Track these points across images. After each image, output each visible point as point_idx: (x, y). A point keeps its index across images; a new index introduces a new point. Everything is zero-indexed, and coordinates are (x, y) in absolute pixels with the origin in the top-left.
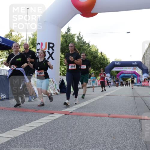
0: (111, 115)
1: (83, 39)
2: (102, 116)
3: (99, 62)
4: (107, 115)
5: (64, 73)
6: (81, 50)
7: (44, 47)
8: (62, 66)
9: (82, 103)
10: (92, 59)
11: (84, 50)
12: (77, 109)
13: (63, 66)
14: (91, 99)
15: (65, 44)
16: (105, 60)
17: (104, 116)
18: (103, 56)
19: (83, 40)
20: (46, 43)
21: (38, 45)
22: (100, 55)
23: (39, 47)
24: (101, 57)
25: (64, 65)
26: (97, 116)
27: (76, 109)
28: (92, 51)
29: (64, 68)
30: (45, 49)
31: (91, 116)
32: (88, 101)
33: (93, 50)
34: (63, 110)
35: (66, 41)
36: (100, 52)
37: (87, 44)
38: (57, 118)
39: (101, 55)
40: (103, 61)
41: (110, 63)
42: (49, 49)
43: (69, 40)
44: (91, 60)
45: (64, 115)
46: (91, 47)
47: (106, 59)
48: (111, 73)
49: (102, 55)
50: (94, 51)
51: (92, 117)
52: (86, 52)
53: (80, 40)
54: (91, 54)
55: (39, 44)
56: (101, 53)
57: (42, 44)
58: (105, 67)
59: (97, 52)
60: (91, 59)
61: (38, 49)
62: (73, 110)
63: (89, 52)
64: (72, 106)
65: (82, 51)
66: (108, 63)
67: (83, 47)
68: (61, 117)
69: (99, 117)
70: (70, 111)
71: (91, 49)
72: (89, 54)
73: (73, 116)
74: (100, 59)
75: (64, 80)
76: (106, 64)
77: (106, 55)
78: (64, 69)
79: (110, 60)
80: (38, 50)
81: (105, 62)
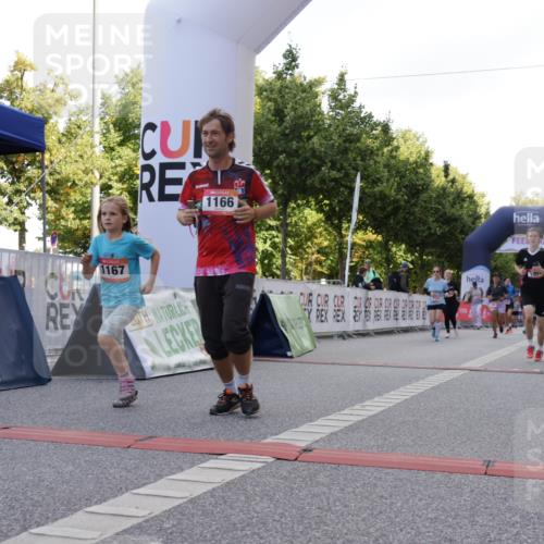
0: (498, 466)
1: (356, 105)
2: (451, 471)
3: (437, 210)
4: (479, 464)
5: (270, 265)
6: (351, 155)
7: (174, 143)
8: (261, 230)
9: (356, 407)
10: (402, 197)
11: (366, 154)
12: (335, 434)
13: (267, 230)
14: (398, 387)
15: (275, 127)
16: (463, 200)
17: (464, 471)
18: (453, 181)
19: (361, 107)
20: (186, 124)
21: (149, 132)
22: (439, 180)
23: (151, 141)
24: (444, 189)
25: (271, 228)
26: (432, 469)
27: (328, 431)
28: (402, 158)
29: (269, 242)
30: (182, 152)
31: (400, 466)
32: (386, 396)
33: (406, 152)
34: (269, 440)
35: (279, 114)
36: (441, 165)
37: (377, 124)
38: (238, 475)
39: (446, 176)
40: (453, 205)
41: (487, 213)
42: (198, 154)
43: (294, 109)
44: (397, 201)
45: (273, 459)
46: (395, 143)
47: (471, 197)
48: (493, 264)
49: (451, 177)
50: (411, 160)
51: (404, 474)
52: (376, 162)
53: (341, 108)
54: (398, 172)
55: (151, 126)
56: (446, 168)
57: (166, 128)
58: (467, 235)
59: (424, 161)
60: (399, 197)
61: (148, 151)
62: (318, 437)
63: (387, 166)
64: (311, 421)
65: (355, 160)
66: (479, 217)
67: (359, 140)
68: (259, 469)
69: (438, 476)
70: (303, 445)
71: (397, 148)
72: (386, 174)
73: (317, 467)
74: (438, 196)
75: (270, 295)
76: (471, 219)
77: (469, 179)
78: (267, 246)
79: (486, 200)
80: (148, 156)
81: (464, 212)
